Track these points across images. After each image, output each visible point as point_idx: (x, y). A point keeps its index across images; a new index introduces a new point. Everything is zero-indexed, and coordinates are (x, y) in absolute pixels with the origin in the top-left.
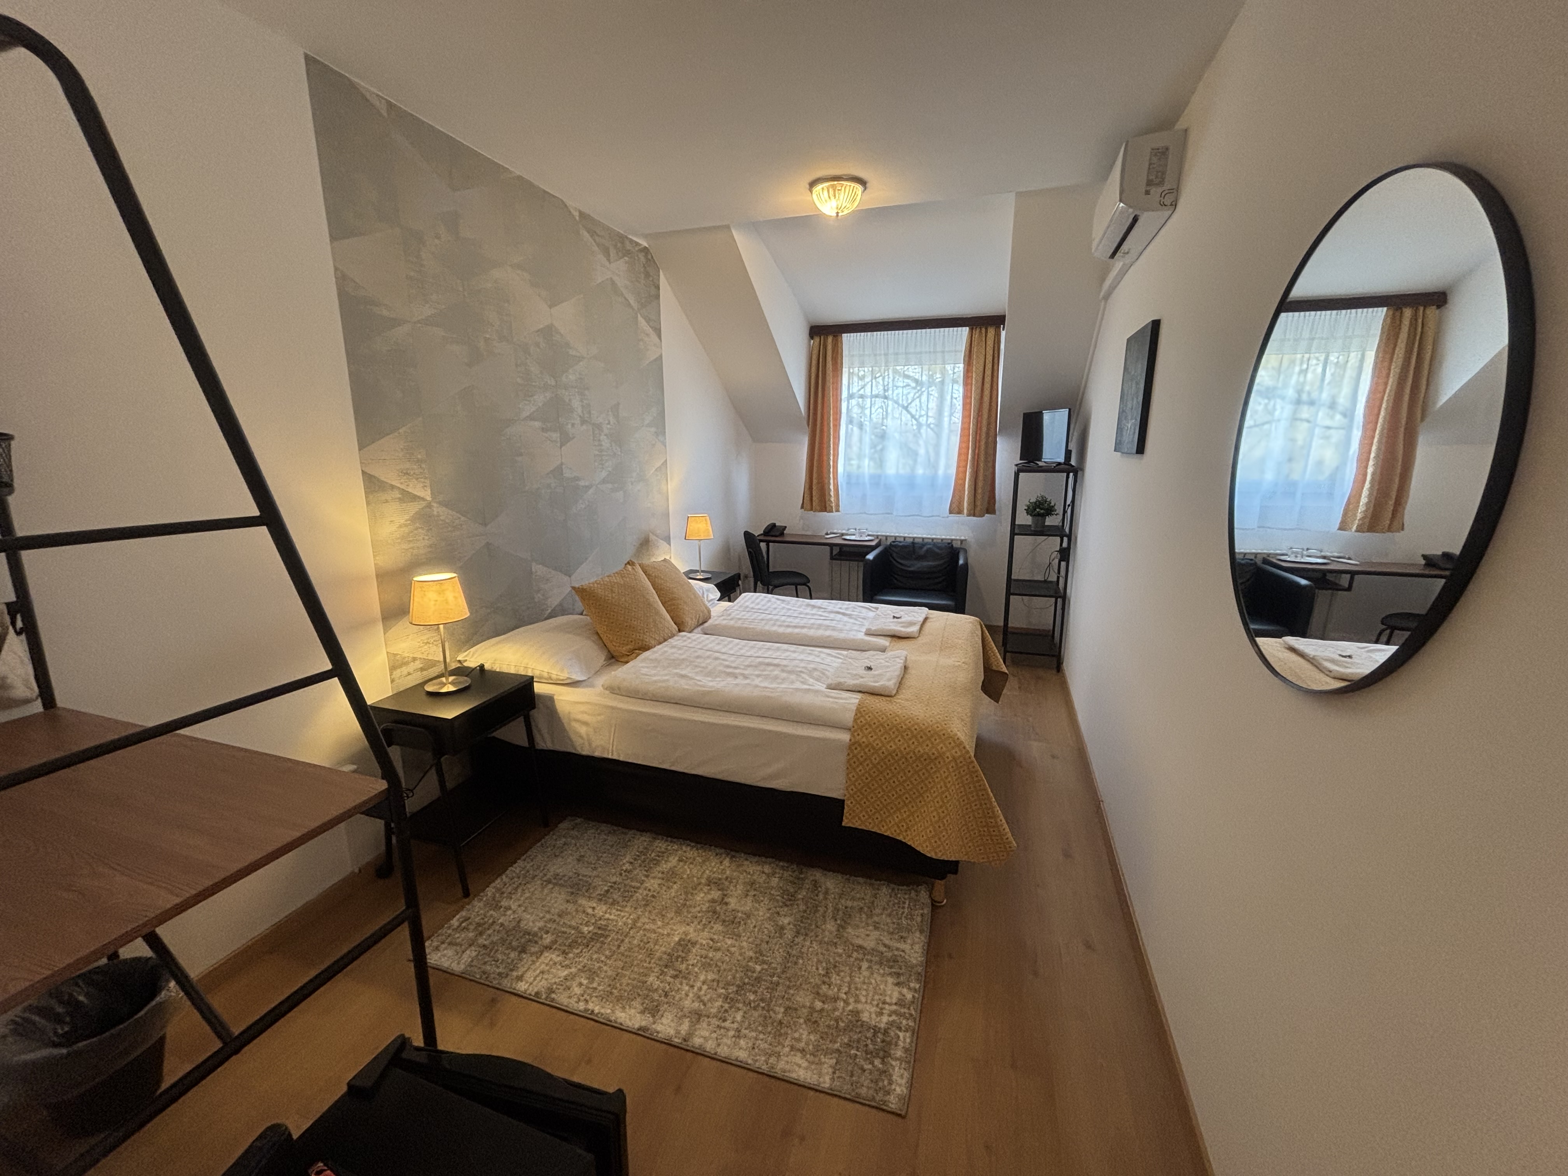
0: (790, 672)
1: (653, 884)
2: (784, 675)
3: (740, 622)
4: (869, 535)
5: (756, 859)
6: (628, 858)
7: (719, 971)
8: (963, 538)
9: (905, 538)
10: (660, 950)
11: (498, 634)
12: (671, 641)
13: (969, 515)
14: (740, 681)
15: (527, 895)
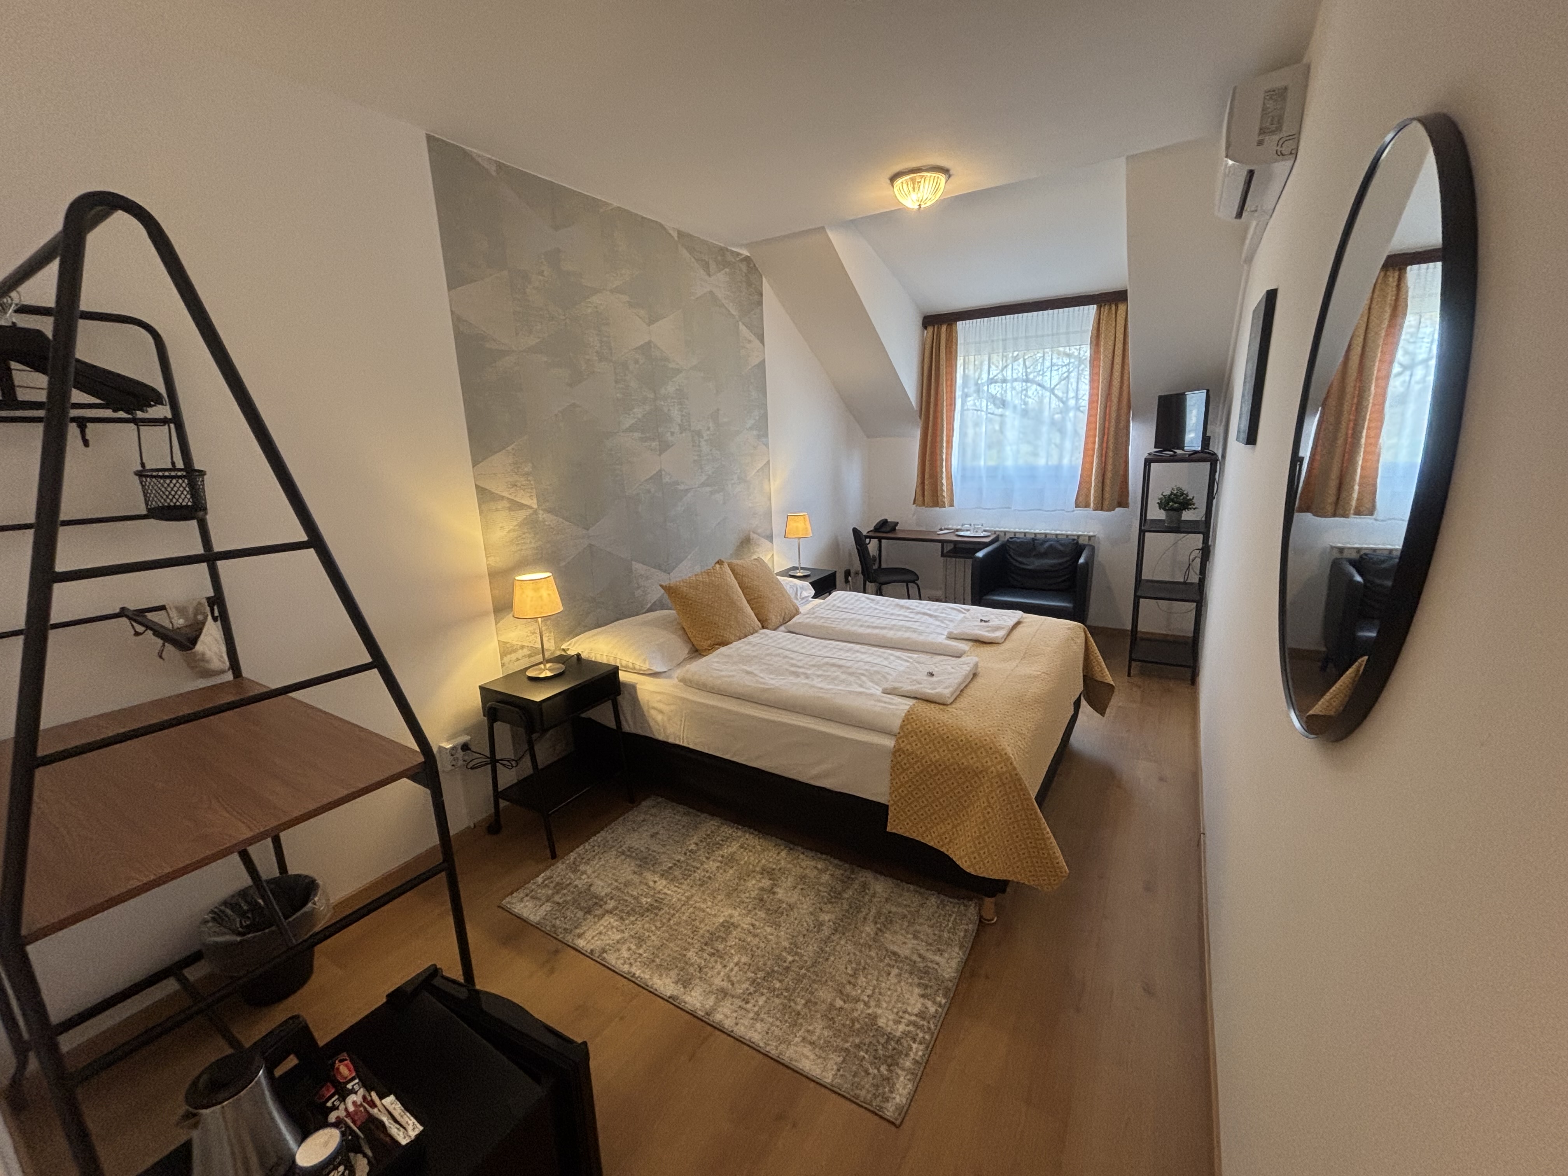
0: (851, 674)
1: (712, 865)
2: (844, 677)
3: (823, 621)
4: (985, 531)
5: (811, 854)
6: (695, 839)
7: (753, 956)
8: (1091, 534)
9: (1025, 534)
10: (703, 929)
11: (599, 626)
12: (750, 638)
13: (1095, 509)
14: (802, 680)
15: (602, 862)
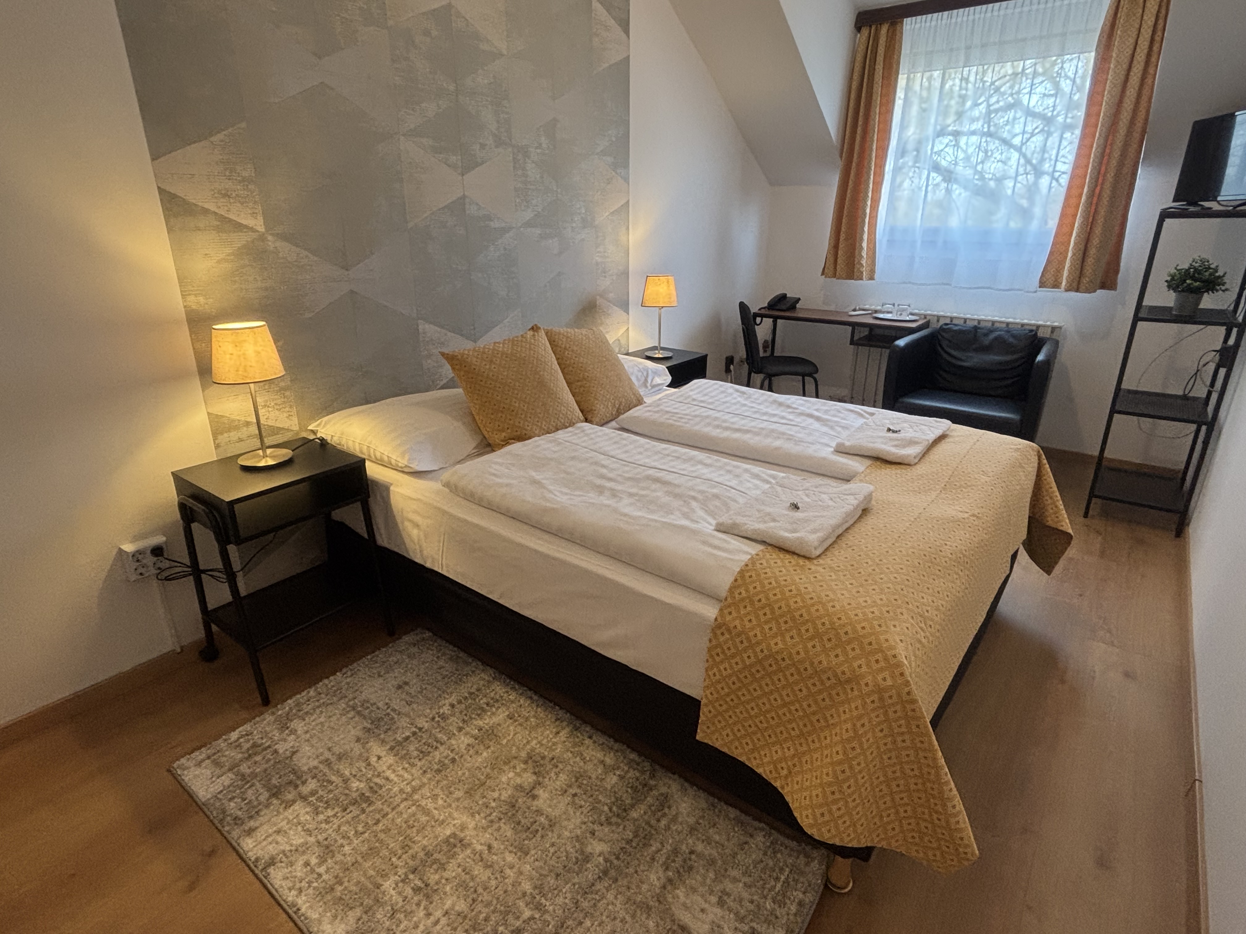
0: (678, 496)
1: (462, 741)
2: (666, 500)
3: (666, 416)
4: (912, 314)
5: (602, 739)
8: (1056, 324)
9: (965, 320)
10: (423, 841)
12: (561, 435)
13: (1067, 290)
15: (322, 719)
